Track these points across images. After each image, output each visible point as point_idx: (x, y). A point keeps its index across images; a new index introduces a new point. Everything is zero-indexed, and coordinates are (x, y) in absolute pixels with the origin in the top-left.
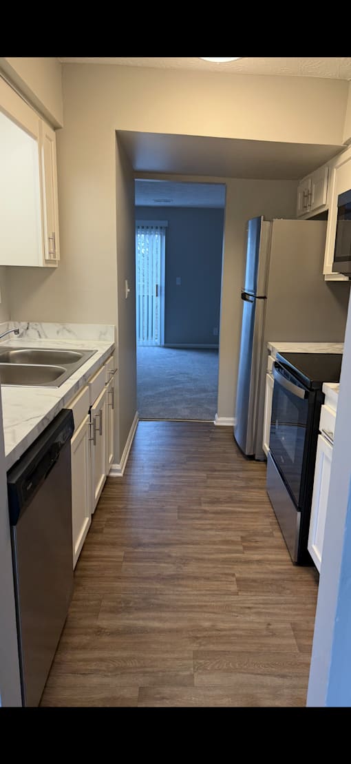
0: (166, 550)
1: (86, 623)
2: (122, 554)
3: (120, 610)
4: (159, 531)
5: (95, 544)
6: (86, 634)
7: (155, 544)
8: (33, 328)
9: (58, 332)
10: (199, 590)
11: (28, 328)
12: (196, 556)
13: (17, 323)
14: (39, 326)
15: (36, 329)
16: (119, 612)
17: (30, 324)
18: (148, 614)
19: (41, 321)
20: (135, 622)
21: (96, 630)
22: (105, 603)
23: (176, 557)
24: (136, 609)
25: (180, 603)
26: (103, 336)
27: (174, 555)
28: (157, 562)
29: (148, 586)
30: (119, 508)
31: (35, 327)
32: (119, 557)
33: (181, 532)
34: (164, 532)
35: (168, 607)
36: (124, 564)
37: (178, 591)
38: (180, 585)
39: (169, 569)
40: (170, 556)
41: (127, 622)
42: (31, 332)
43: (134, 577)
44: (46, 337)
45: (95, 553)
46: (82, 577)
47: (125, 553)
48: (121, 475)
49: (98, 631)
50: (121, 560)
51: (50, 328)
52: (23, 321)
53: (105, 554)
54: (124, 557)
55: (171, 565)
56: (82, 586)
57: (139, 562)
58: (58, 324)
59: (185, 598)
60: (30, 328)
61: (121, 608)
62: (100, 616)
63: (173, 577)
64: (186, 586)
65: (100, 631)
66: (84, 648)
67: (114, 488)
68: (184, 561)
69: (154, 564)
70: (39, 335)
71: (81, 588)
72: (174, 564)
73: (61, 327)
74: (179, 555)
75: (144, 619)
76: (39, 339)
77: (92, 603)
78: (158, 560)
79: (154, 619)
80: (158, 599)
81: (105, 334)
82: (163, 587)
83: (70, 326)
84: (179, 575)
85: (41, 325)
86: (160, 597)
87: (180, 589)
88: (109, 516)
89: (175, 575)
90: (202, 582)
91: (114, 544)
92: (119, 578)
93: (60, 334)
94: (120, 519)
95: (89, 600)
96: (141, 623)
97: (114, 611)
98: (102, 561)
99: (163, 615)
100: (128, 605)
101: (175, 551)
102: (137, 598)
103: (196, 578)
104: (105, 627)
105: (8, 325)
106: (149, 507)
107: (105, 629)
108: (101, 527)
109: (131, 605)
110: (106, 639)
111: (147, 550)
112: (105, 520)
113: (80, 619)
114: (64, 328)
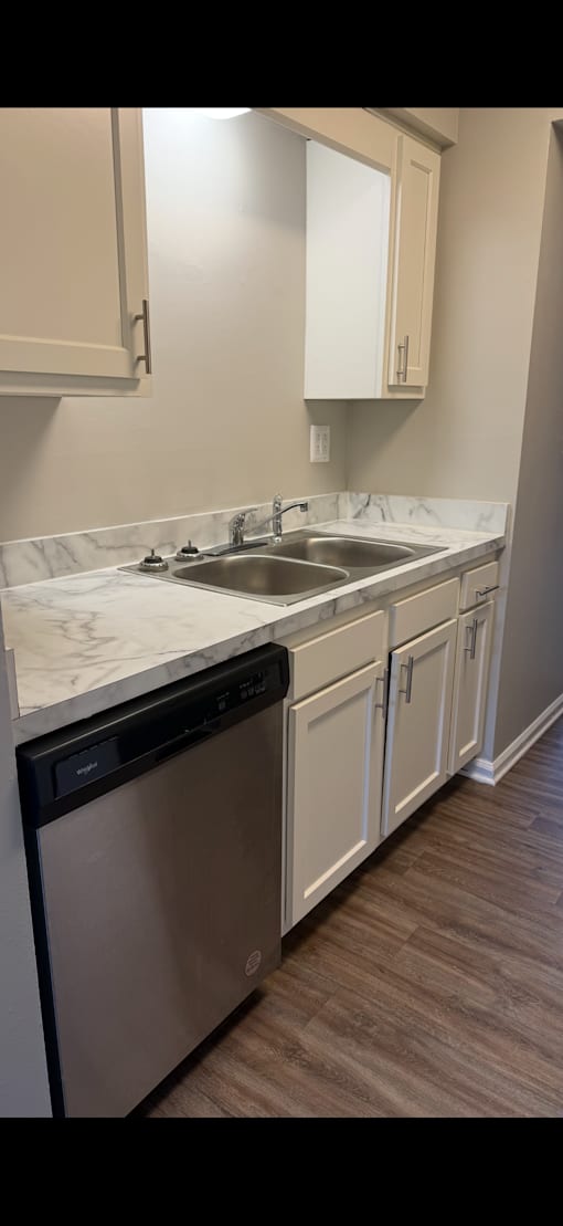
0: (496, 956)
1: (283, 1022)
2: (412, 927)
3: (348, 1030)
4: (502, 913)
5: (382, 891)
6: (273, 1044)
7: (483, 936)
8: (375, 504)
9: (411, 513)
10: (515, 1070)
11: (368, 504)
12: (552, 994)
13: (354, 495)
14: (385, 502)
15: (379, 506)
16: (344, 1034)
17: (373, 497)
18: (390, 1064)
19: (388, 493)
20: (359, 1068)
21: (291, 1046)
22: (331, 1004)
23: (507, 980)
24: (375, 1044)
25: (461, 1077)
26: (484, 523)
27: (506, 972)
28: (466, 973)
29: (421, 1011)
30: (456, 843)
31: (378, 502)
32: (405, 931)
33: (548, 933)
34: (512, 918)
35: (434, 1070)
36: (405, 947)
37: (471, 1048)
38: (483, 1041)
39: (478, 994)
40: (497, 971)
41: (347, 1059)
42: (373, 511)
43: (407, 981)
44: (393, 520)
45: (370, 907)
46: (327, 939)
47: (420, 928)
48: (492, 781)
49: (292, 1050)
50: (405, 938)
51: (399, 504)
52: (362, 492)
53: (384, 915)
54: (413, 935)
55: (490, 991)
56: (316, 954)
57: (434, 956)
58: (411, 498)
59: (477, 1070)
60: (371, 503)
61: (352, 1027)
62: (313, 1024)
63: (478, 1017)
64: (494, 1048)
65: (293, 1050)
66: (255, 1066)
67: (464, 801)
68: (520, 994)
69: (457, 973)
70: (383, 516)
71: (313, 957)
72: (496, 990)
73: (416, 503)
74: (516, 977)
75: (377, 1071)
76: (381, 523)
77: (314, 992)
78: (469, 969)
79: (393, 1080)
80: (423, 1045)
81: (488, 519)
82: (449, 1026)
83: (431, 502)
84: (492, 1016)
85: (387, 500)
86: (432, 1044)
87: (478, 1047)
88: (430, 850)
89: (485, 1013)
90: (533, 1056)
91: (409, 904)
92: (382, 969)
93: (414, 516)
94: (446, 862)
95: (312, 986)
96: (367, 1075)
97: (339, 1027)
98: (373, 926)
99: (415, 1081)
100: (365, 1028)
101: (513, 967)
102: (391, 1024)
103: (525, 1042)
104: (307, 1049)
105: (338, 497)
106: (511, 859)
107: (305, 1052)
108: (405, 864)
109: (371, 1031)
110: (295, 1071)
111: (461, 939)
112: (420, 854)
113: (280, 1012)
114: (422, 505)
